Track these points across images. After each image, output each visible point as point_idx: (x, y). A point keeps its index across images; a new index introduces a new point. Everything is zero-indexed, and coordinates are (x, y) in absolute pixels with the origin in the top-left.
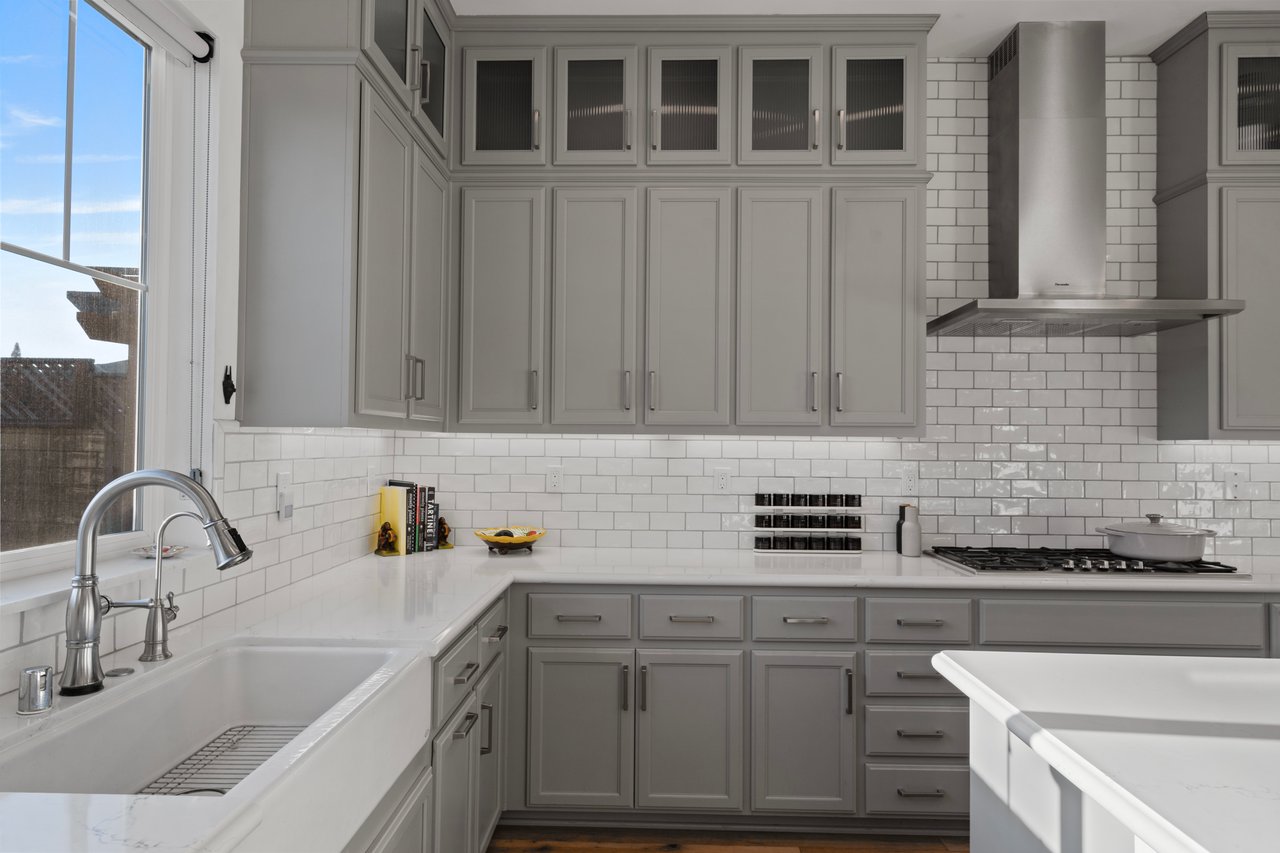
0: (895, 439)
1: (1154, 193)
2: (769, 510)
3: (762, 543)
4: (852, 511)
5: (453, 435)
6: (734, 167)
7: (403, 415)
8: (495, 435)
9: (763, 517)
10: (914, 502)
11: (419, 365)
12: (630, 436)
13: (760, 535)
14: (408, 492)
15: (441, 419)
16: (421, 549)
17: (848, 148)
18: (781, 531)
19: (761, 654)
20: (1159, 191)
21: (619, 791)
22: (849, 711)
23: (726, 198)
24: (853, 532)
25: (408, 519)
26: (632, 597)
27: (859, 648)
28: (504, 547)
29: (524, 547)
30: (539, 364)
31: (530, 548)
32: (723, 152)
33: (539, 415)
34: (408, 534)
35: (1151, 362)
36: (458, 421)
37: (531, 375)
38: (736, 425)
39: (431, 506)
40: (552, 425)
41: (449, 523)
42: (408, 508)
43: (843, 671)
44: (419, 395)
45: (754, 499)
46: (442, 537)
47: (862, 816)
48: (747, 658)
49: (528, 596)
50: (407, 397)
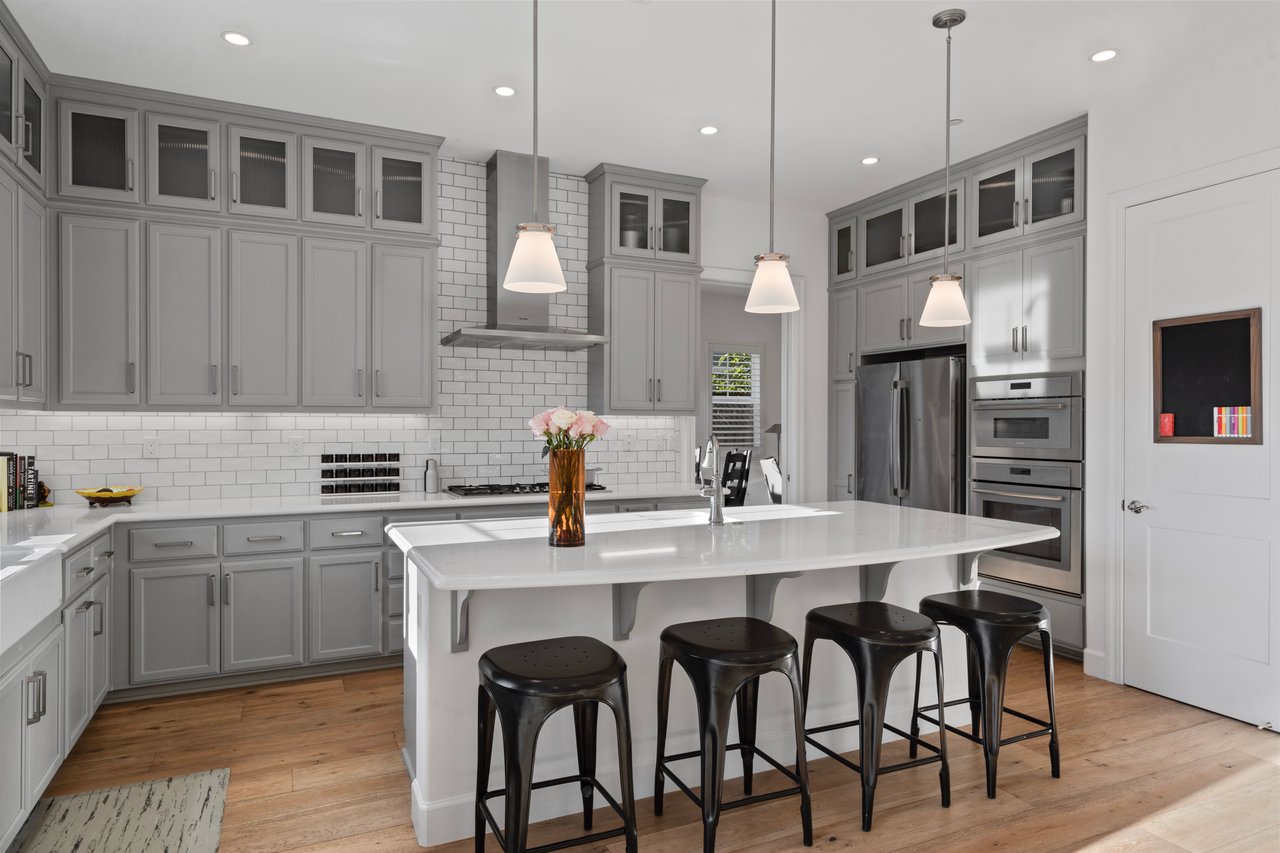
0: (424, 415)
1: (586, 263)
2: (333, 466)
3: (326, 489)
4: (394, 464)
5: (50, 413)
6: (299, 221)
7: (14, 398)
8: (92, 413)
9: (328, 471)
10: (437, 458)
11: (27, 359)
12: (219, 414)
13: (324, 484)
14: (9, 460)
15: (43, 401)
16: (22, 507)
17: (384, 218)
18: (341, 480)
19: (317, 559)
20: (589, 262)
21: (208, 663)
22: (377, 590)
23: (293, 242)
24: (394, 479)
25: (9, 482)
26: (218, 527)
27: (384, 549)
28: (103, 501)
29: (125, 500)
30: (136, 357)
31: (129, 502)
32: (290, 211)
33: (135, 398)
34: (9, 494)
35: (584, 368)
36: (59, 402)
37: (130, 367)
38: (301, 405)
39: (31, 472)
40: (147, 405)
41: (47, 485)
42: (9, 474)
43: (373, 564)
44: (28, 383)
45: (320, 458)
46: (41, 496)
47: (387, 655)
48: (306, 563)
49: (129, 532)
50: (18, 384)
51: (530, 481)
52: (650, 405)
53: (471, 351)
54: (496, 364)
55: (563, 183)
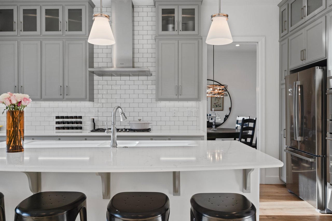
0: (92, 102)
2: (60, 120)
3: (57, 128)
9: (58, 122)
10: (97, 118)
23: (39, 43)
24: (80, 125)
32: (38, 32)
38: (42, 99)
45: (55, 117)
51: (123, 127)
52: (177, 97)
53: (109, 78)
54: (119, 82)
55: (146, 9)
